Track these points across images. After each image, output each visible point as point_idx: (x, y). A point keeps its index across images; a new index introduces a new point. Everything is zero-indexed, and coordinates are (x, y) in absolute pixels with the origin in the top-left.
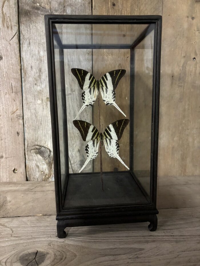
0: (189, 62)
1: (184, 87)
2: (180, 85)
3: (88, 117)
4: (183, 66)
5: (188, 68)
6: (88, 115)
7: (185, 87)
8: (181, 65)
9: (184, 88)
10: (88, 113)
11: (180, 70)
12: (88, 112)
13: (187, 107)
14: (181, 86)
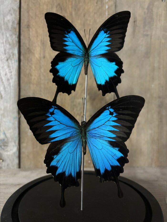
0: (156, 3)
1: (151, 36)
2: (145, 33)
3: (11, 75)
4: (148, 8)
5: (155, 10)
6: (13, 73)
7: (153, 37)
8: (146, 6)
9: (151, 38)
10: (12, 70)
11: (145, 13)
12: (11, 68)
13: (156, 65)
14: (147, 35)
